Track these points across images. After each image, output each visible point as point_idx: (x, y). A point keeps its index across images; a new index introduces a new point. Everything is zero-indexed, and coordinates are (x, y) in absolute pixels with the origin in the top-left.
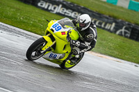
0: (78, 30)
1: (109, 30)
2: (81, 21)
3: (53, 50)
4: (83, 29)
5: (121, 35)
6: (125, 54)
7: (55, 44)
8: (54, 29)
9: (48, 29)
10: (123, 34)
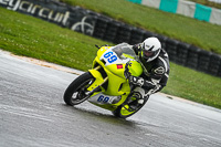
0: (142, 60)
1: (60, 24)
2: (147, 49)
3: (103, 91)
4: (150, 59)
5: (79, 30)
6: (86, 62)
7: (107, 82)
8: (106, 60)
9: (97, 60)
10: (83, 29)
